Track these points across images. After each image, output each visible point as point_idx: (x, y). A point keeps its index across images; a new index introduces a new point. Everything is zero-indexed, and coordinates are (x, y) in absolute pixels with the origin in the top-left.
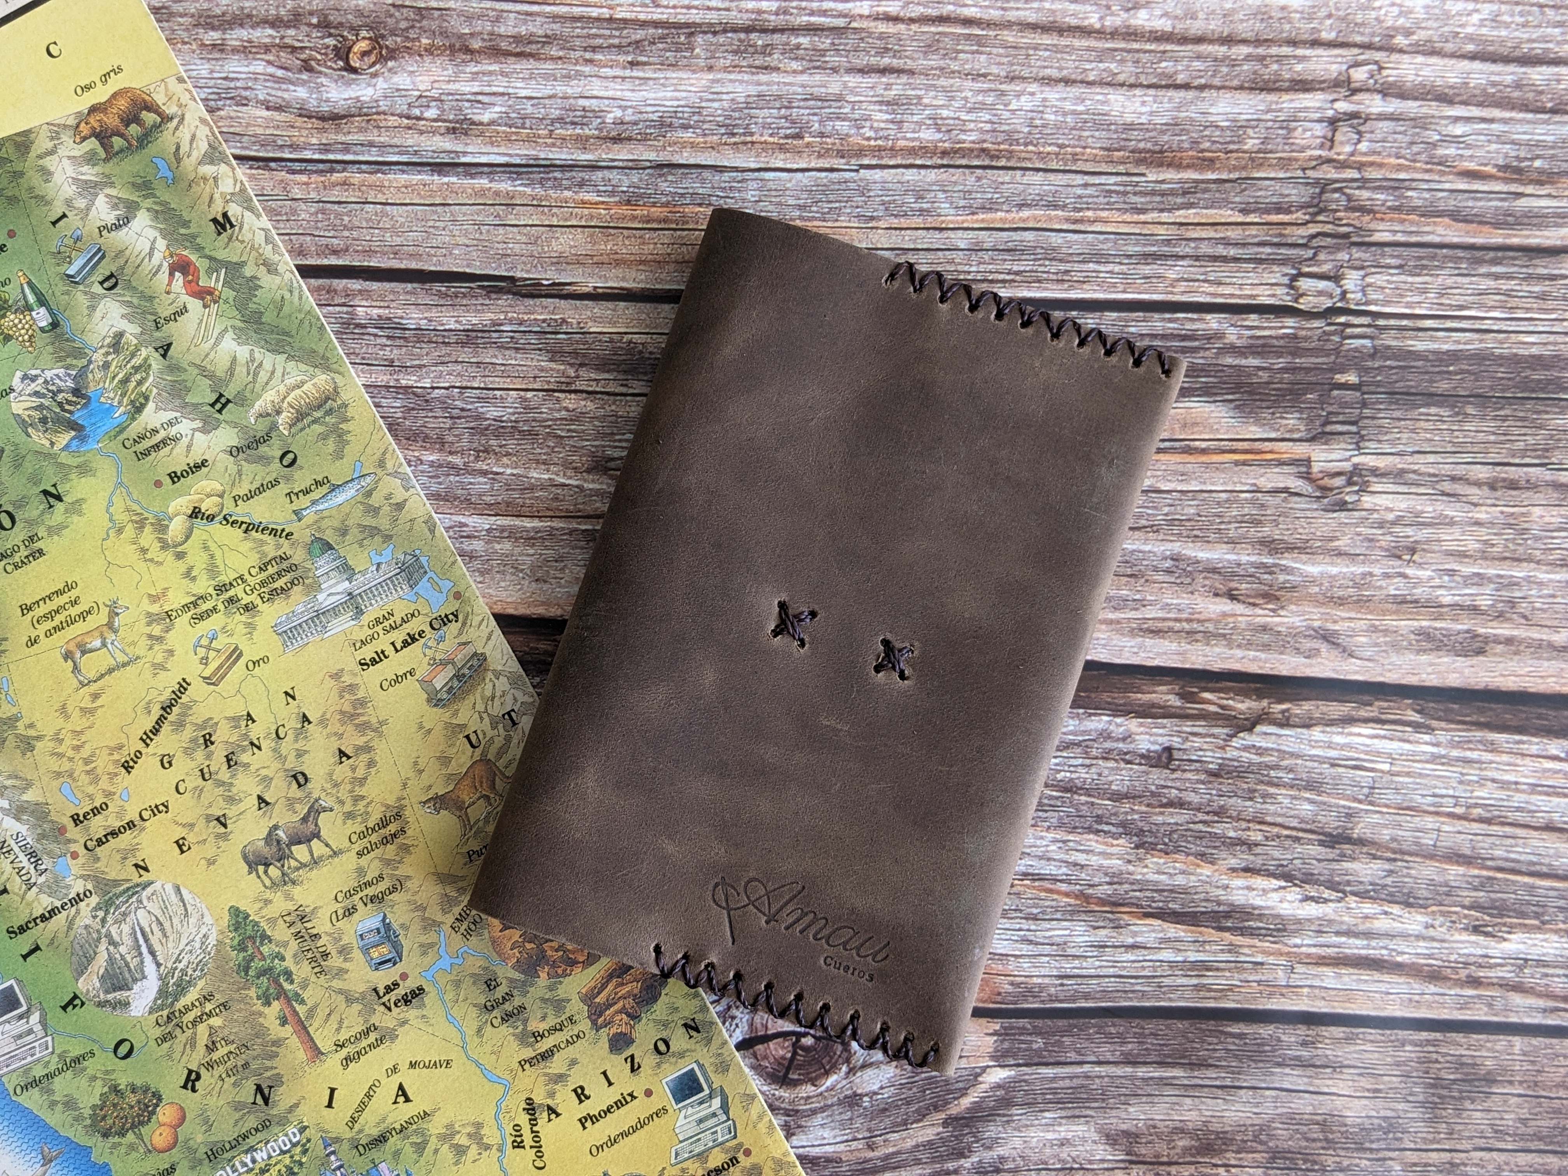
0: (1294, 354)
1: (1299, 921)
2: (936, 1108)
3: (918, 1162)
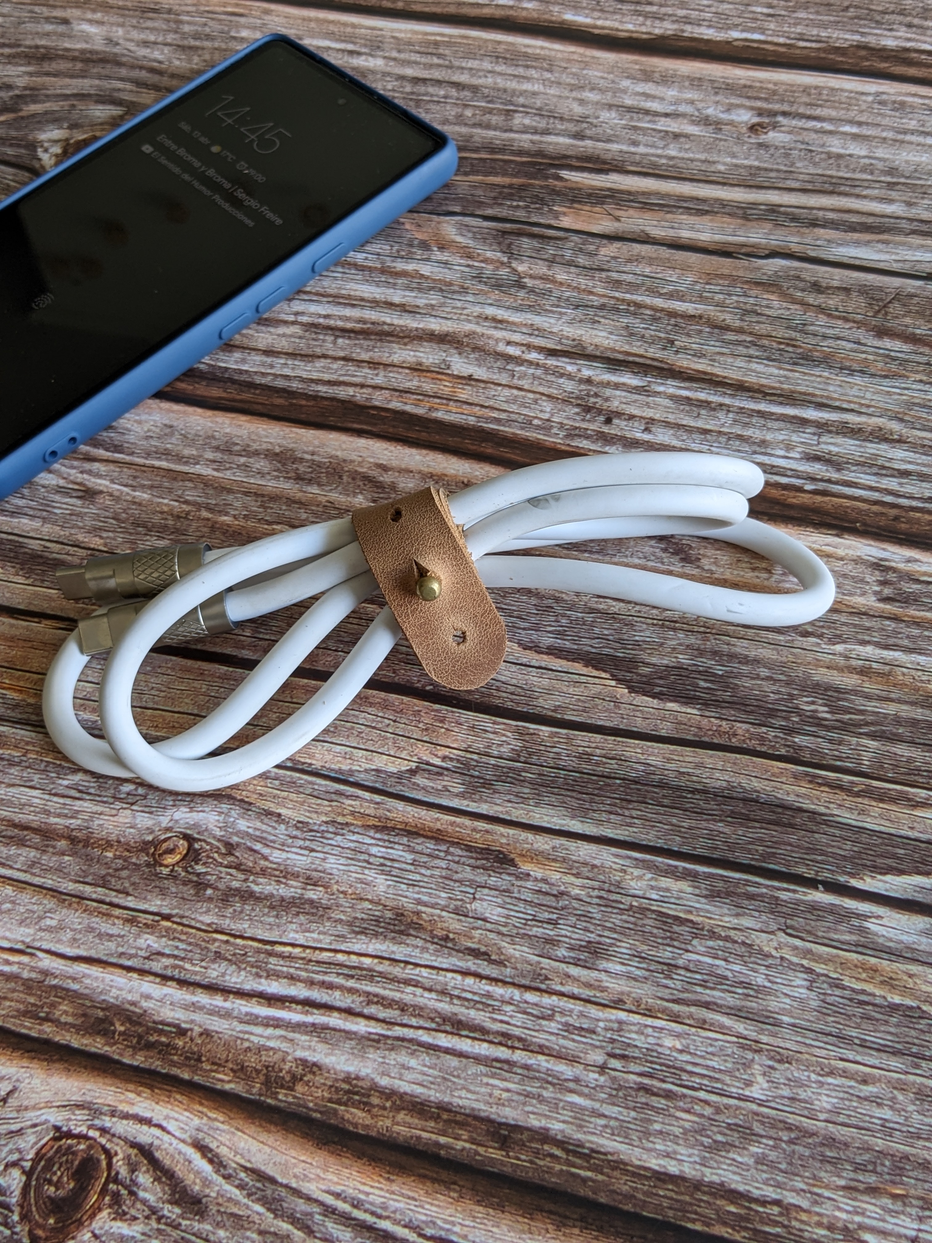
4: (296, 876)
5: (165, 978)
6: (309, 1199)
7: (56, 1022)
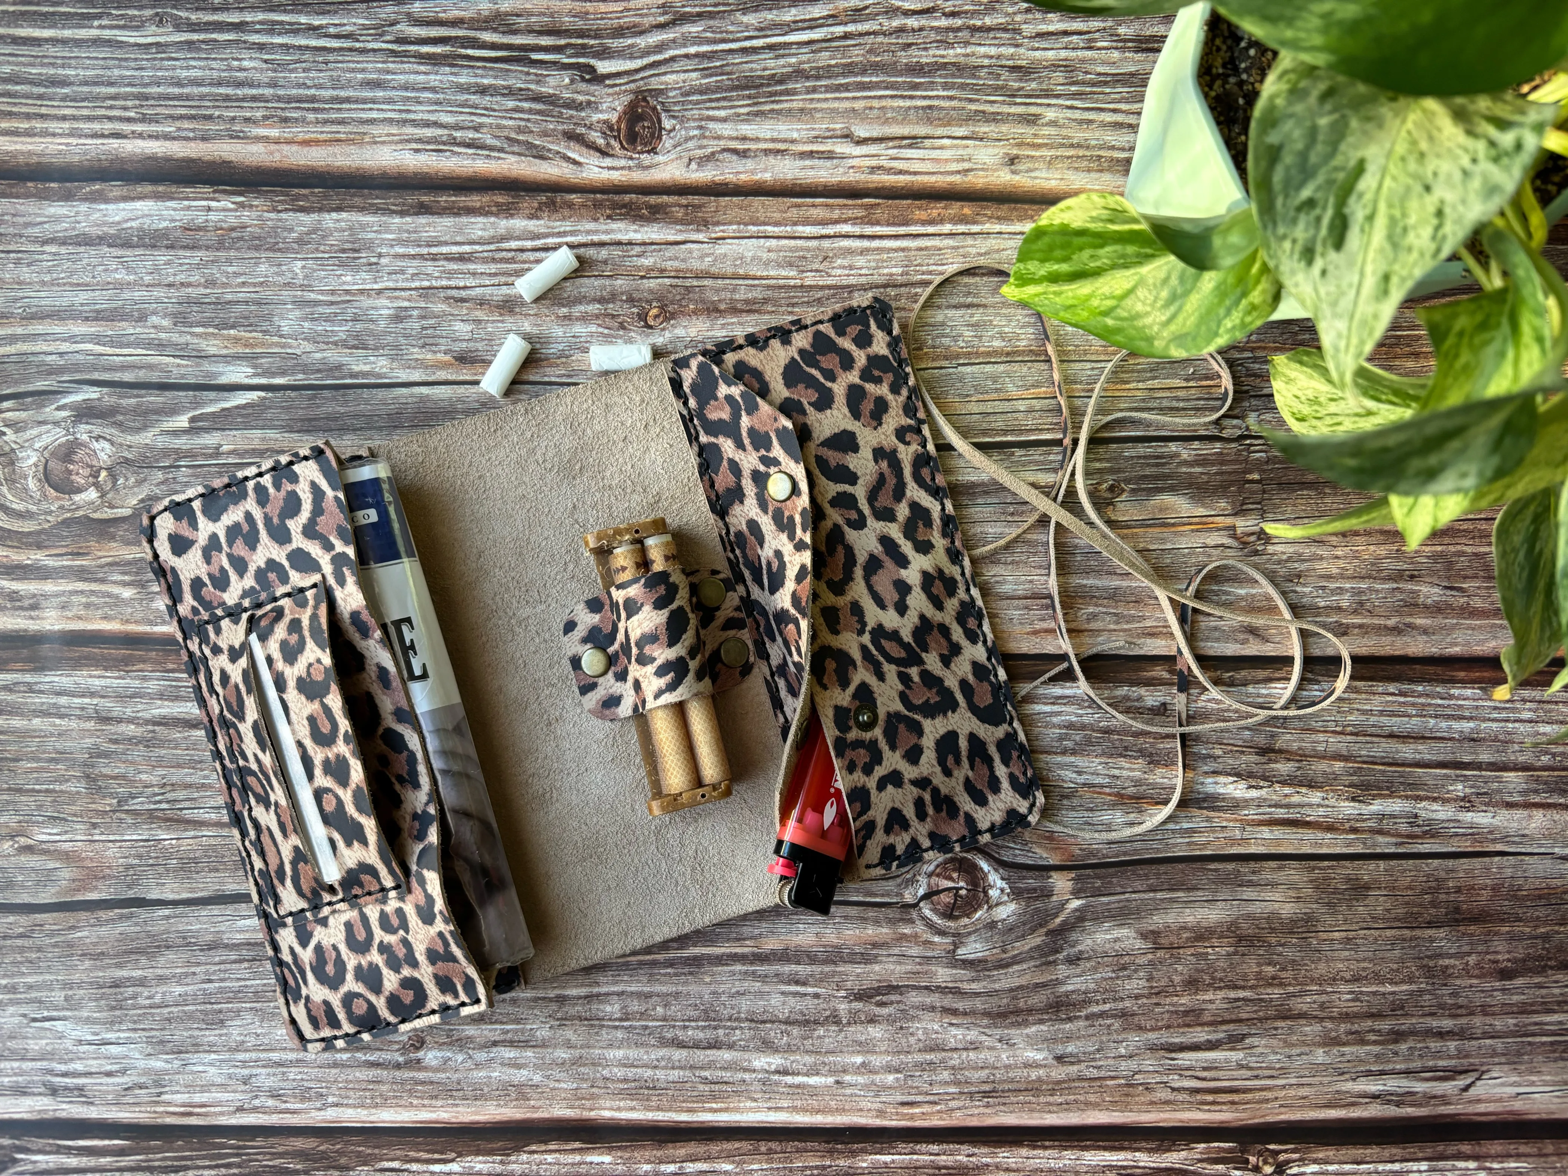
0: (1222, 463)
1: (1246, 801)
2: (1041, 926)
3: (1032, 958)
4: (578, 319)
5: (630, 243)
6: (513, 153)
7: (680, 206)
